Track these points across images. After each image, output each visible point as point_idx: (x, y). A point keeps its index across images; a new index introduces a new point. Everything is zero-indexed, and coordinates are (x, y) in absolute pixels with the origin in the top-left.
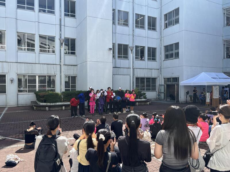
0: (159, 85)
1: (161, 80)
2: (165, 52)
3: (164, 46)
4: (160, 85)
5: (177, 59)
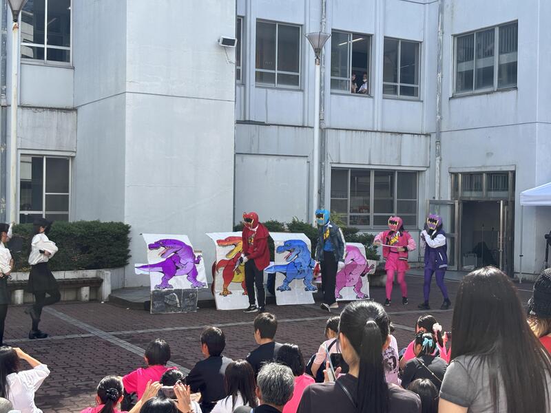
0: (431, 202)
1: (437, 180)
2: (458, 62)
3: (454, 36)
4: (433, 203)
5: (510, 92)
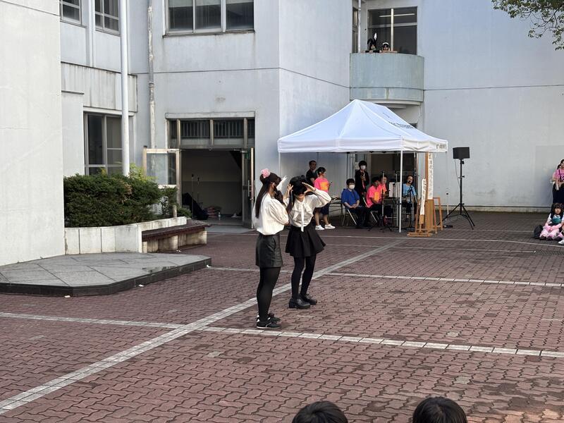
1: (154, 126)
5: (245, 34)
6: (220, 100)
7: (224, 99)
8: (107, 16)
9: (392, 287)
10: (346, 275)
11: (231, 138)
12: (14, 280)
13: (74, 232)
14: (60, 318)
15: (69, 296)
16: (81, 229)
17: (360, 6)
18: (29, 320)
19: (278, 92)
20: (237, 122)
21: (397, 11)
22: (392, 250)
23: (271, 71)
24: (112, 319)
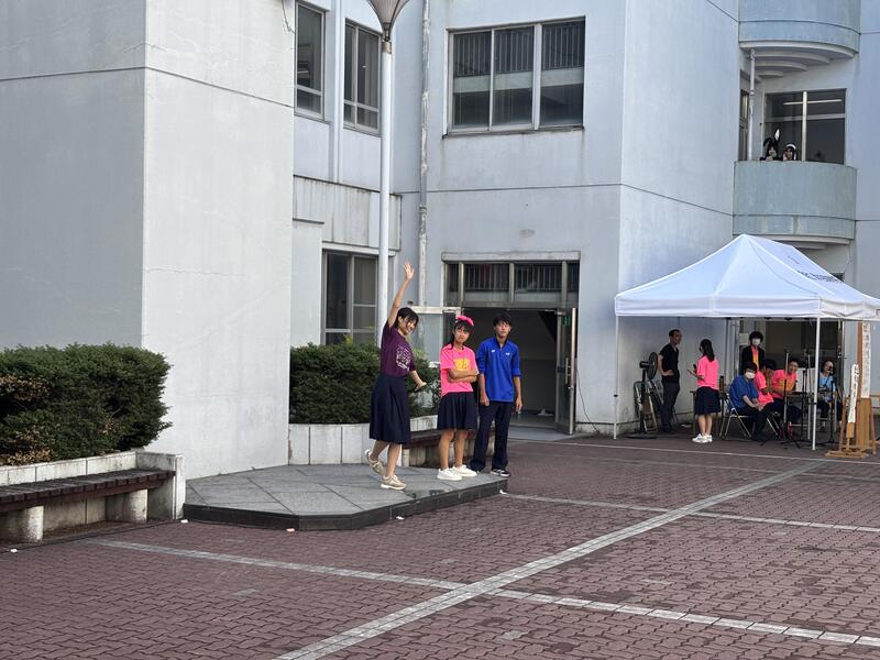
1: (423, 273)
3: (450, 31)
5: (570, 133)
6: (526, 233)
7: (532, 232)
8: (362, 106)
9: (801, 541)
10: (724, 516)
11: (542, 291)
12: (214, 501)
13: (302, 430)
14: (280, 563)
15: (293, 530)
16: (313, 427)
17: (752, 88)
18: (234, 565)
19: (619, 221)
20: (552, 268)
21: (812, 95)
22: (801, 479)
23: (606, 190)
24: (356, 568)
